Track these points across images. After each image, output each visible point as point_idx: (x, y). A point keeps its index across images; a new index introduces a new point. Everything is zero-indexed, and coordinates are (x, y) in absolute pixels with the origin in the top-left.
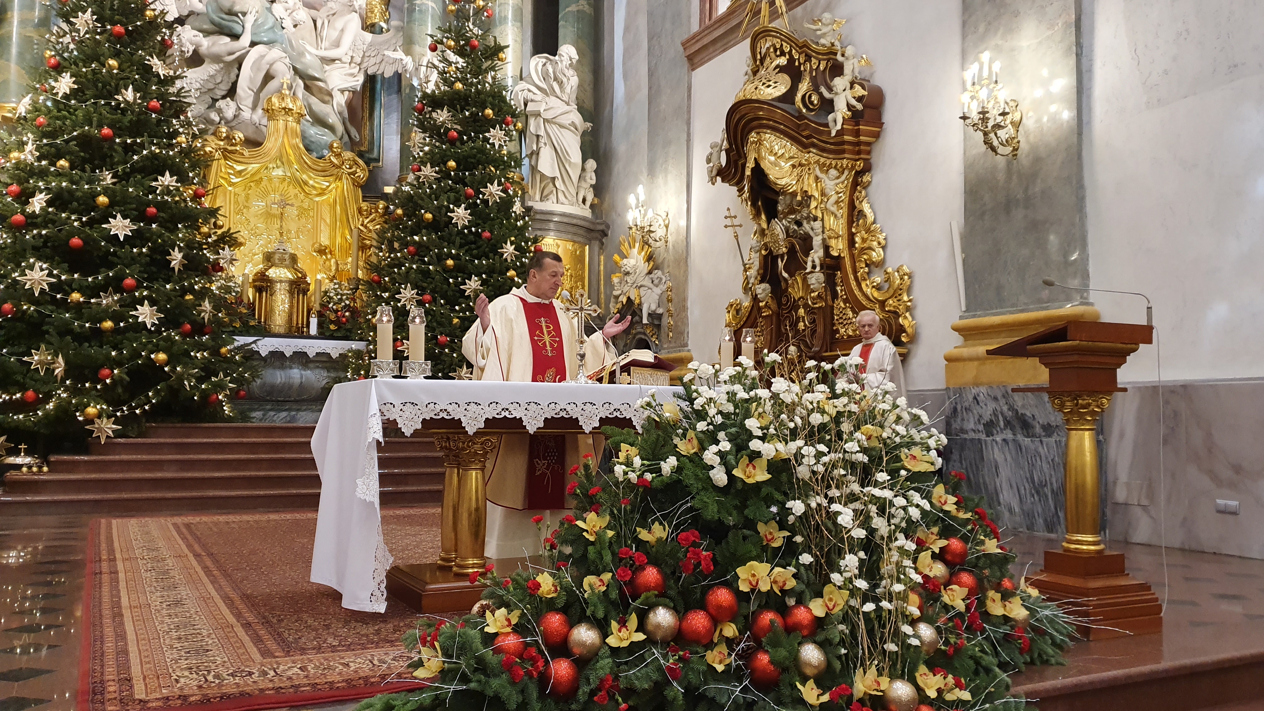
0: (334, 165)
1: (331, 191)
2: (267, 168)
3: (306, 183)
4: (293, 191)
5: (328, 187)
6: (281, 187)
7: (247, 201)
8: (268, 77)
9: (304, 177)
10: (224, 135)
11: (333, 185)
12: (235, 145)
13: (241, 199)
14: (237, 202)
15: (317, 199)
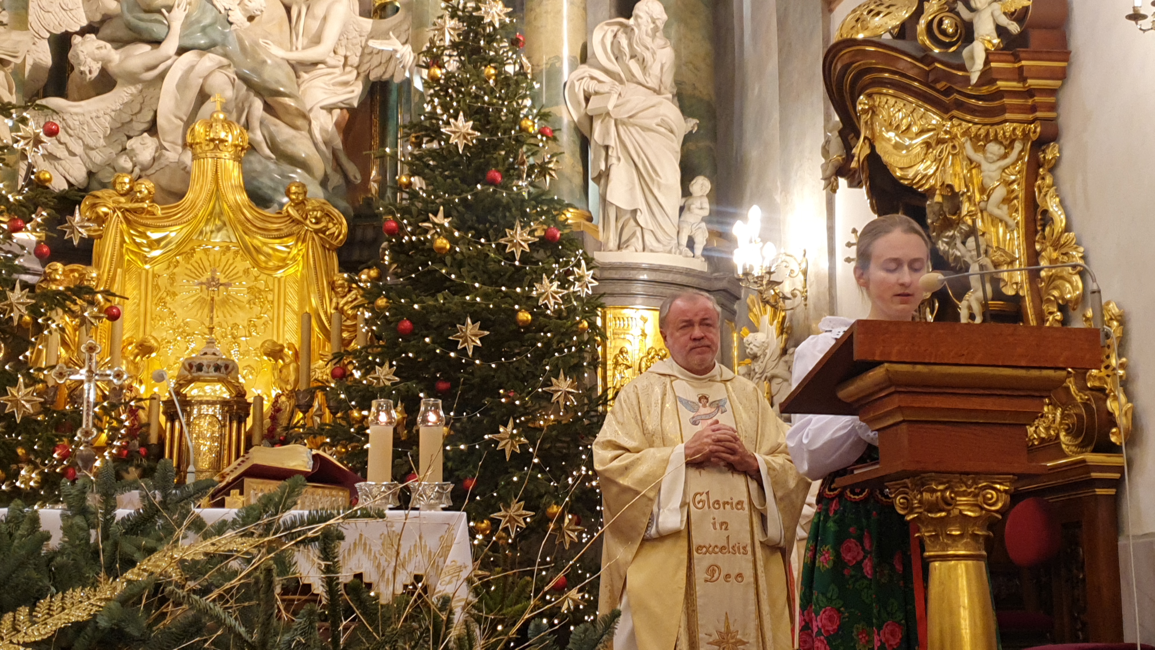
0: (294, 221)
1: (294, 259)
2: (201, 233)
3: (258, 251)
4: (242, 264)
5: (289, 253)
6: (224, 259)
7: (172, 285)
8: (203, 96)
9: (256, 242)
10: (127, 186)
11: (294, 251)
12: (142, 200)
13: (163, 281)
14: (156, 287)
15: (279, 274)
